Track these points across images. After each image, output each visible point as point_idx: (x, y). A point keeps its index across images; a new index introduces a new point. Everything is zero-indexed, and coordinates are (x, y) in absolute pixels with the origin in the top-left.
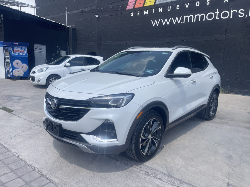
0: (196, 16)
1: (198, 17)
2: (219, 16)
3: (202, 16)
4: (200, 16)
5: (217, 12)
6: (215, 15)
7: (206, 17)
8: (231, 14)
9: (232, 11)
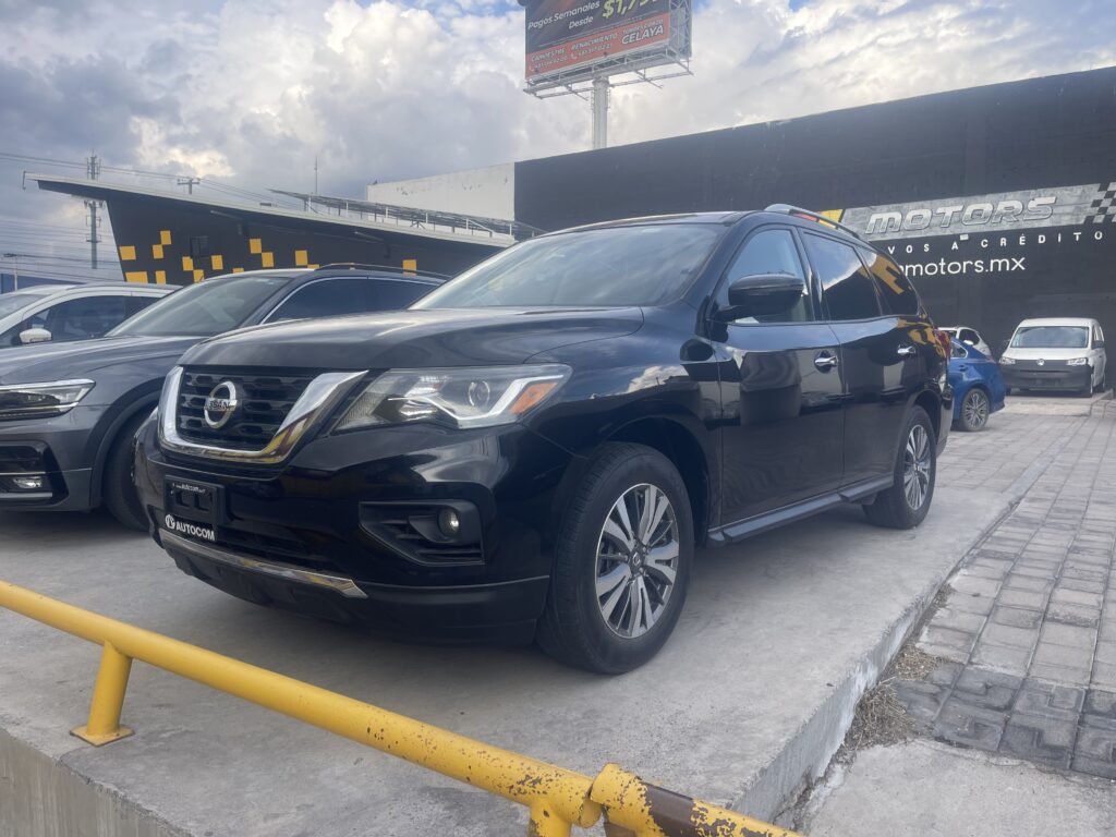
0: (907, 267)
1: (911, 270)
2: (945, 269)
3: (918, 269)
4: (914, 267)
5: (942, 264)
6: (939, 267)
7: (924, 270)
8: (963, 266)
9: (965, 263)
